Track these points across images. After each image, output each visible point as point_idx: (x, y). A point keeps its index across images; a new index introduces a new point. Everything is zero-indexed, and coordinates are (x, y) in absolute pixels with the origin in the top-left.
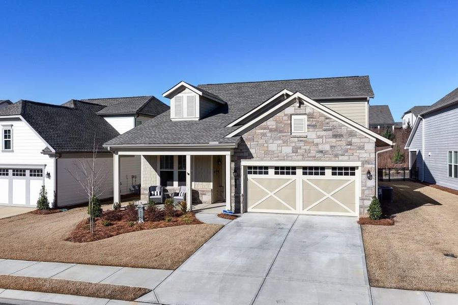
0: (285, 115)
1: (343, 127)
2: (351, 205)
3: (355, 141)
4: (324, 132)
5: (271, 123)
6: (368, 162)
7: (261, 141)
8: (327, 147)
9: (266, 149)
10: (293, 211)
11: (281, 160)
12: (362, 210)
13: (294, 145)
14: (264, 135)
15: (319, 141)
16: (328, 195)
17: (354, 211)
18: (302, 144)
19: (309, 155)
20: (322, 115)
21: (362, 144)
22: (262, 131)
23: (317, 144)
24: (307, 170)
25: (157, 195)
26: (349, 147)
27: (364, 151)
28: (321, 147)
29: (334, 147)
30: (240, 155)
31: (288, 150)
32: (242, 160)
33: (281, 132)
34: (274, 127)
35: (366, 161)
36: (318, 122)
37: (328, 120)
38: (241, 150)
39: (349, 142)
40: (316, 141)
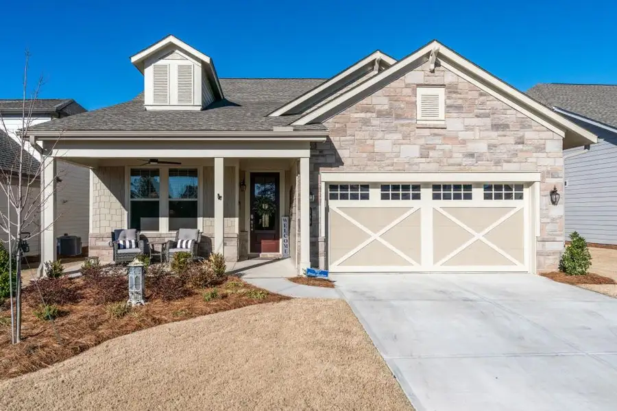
0: (407, 86)
1: (509, 112)
2: (517, 250)
3: (530, 137)
4: (476, 119)
5: (379, 100)
6: (553, 174)
7: (359, 135)
8: (482, 147)
9: (370, 149)
11: (399, 171)
12: (542, 258)
13: (422, 141)
14: (366, 122)
15: (469, 135)
16: (479, 236)
17: (522, 261)
18: (438, 140)
19: (451, 161)
20: (474, 88)
21: (542, 142)
22: (363, 115)
23: (464, 142)
24: (442, 191)
25: (131, 247)
26: (520, 146)
27: (545, 155)
28: (471, 147)
29: (495, 146)
30: (319, 161)
31: (411, 151)
32: (320, 168)
33: (398, 117)
34: (386, 107)
35: (548, 172)
36: (465, 99)
37: (482, 98)
38: (321, 151)
39: (520, 138)
40: (463, 135)
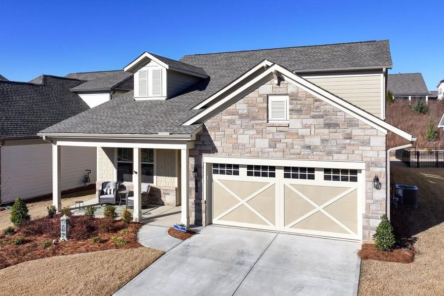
0: (260, 96)
1: (339, 114)
2: (351, 222)
3: (358, 134)
4: (312, 120)
5: (241, 106)
6: (376, 164)
7: (228, 131)
8: (316, 141)
9: (235, 141)
10: (271, 227)
11: (254, 157)
12: (367, 232)
13: (271, 136)
14: (232, 122)
15: (306, 132)
16: (320, 208)
17: (356, 233)
18: (282, 136)
19: (292, 151)
20: (310, 96)
21: (367, 138)
22: (230, 117)
23: (303, 137)
24: (291, 172)
25: (110, 194)
26: (348, 141)
27: (369, 148)
28: (308, 141)
29: (327, 141)
30: (202, 149)
31: (262, 143)
32: (203, 154)
33: (254, 118)
34: (246, 111)
35: (373, 163)
36: (304, 105)
37: (317, 103)
38: (203, 142)
39: (348, 134)
40: (302, 132)
